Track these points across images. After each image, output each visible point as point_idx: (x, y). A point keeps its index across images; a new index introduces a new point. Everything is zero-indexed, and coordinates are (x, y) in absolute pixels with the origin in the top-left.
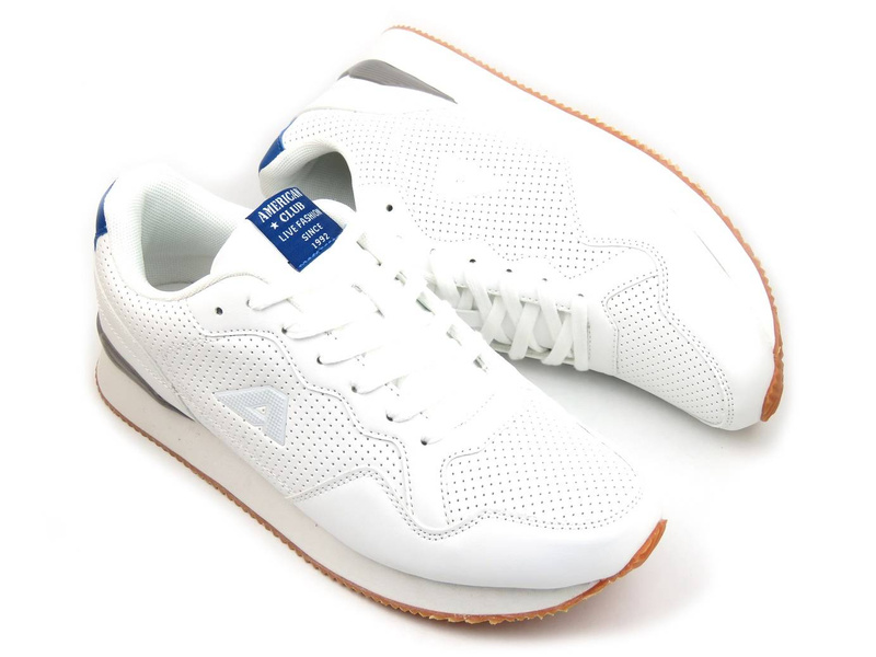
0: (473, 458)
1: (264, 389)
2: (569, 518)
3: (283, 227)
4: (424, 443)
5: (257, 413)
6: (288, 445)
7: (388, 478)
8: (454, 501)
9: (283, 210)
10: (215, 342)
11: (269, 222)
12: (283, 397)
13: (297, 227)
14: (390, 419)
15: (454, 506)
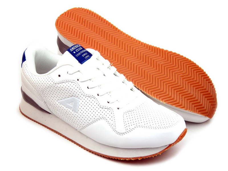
0: (132, 112)
1: (72, 97)
2: (160, 126)
3: (77, 53)
4: (118, 109)
5: (70, 105)
6: (79, 113)
7: (108, 119)
8: (127, 124)
9: (77, 49)
10: (58, 85)
11: (73, 51)
12: (78, 99)
13: (81, 53)
14: (108, 103)
15: (128, 125)
